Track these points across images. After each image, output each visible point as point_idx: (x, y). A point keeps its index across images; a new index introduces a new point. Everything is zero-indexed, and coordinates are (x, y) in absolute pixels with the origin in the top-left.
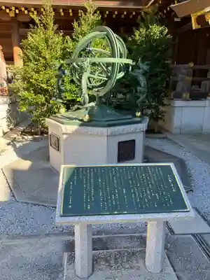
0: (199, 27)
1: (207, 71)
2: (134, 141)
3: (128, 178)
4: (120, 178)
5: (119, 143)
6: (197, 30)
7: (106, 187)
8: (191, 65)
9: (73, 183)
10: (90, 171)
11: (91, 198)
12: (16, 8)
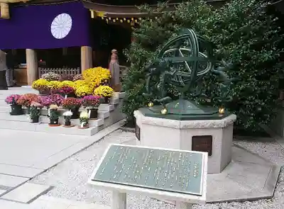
5: (193, 137)
12: (135, 19)
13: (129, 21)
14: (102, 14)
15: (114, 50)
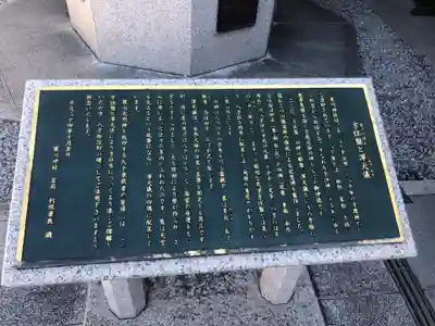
3: (235, 130)
4: (211, 133)
7: (167, 165)
9: (62, 150)
10: (119, 106)
11: (116, 207)
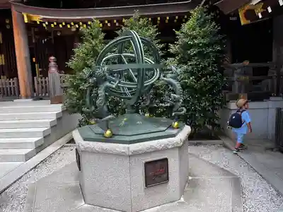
0: (249, 22)
1: (267, 68)
2: (166, 159)
6: (245, 26)
8: (246, 63)
12: (75, 24)
13: (69, 26)
14: (37, 18)
15: (53, 58)
